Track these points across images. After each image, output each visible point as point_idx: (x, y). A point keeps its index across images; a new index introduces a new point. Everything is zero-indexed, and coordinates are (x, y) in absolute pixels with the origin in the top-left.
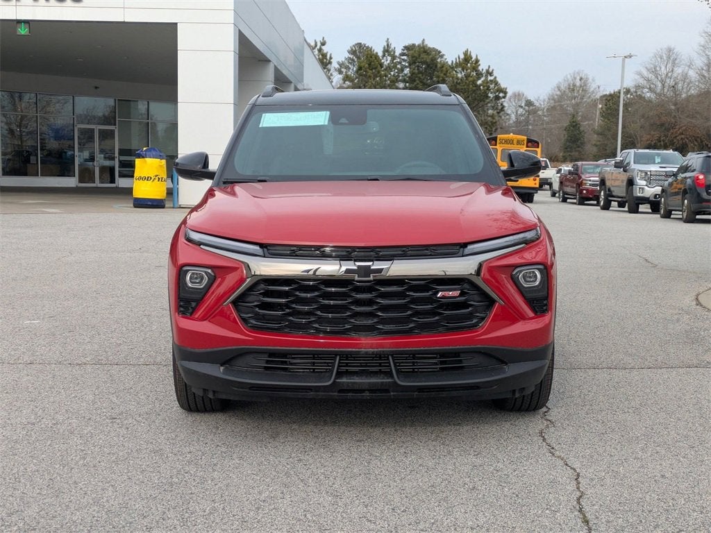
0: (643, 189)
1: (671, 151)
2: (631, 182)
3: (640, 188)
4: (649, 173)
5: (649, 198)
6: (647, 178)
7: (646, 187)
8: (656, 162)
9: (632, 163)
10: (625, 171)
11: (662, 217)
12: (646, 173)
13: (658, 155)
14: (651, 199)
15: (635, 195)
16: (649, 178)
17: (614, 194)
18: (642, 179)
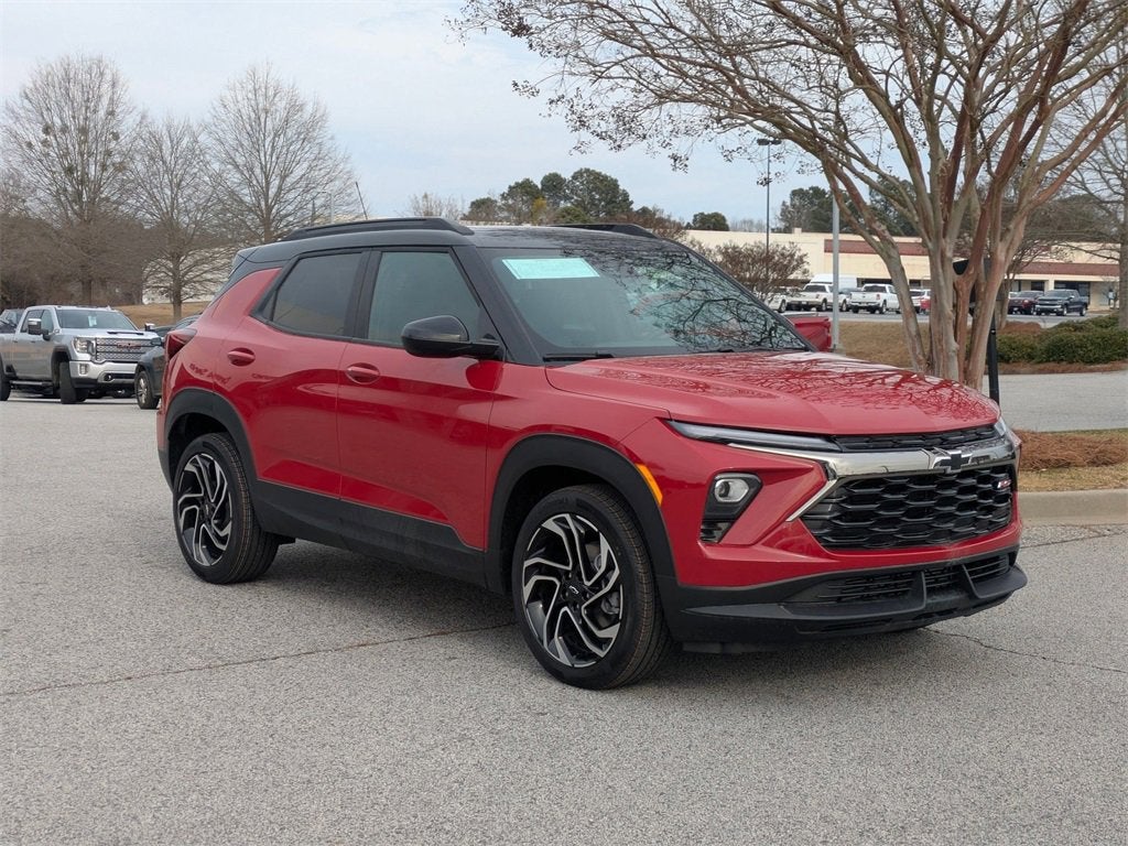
0: (86, 366)
1: (109, 308)
2: (62, 356)
3: (81, 365)
4: (94, 342)
5: (96, 380)
6: (90, 350)
7: (91, 363)
8: (91, 325)
9: (57, 326)
10: (47, 339)
11: (144, 407)
12: (89, 342)
13: (93, 314)
14: (99, 381)
15: (72, 375)
16: (93, 349)
17: (18, 374)
18: (83, 351)
